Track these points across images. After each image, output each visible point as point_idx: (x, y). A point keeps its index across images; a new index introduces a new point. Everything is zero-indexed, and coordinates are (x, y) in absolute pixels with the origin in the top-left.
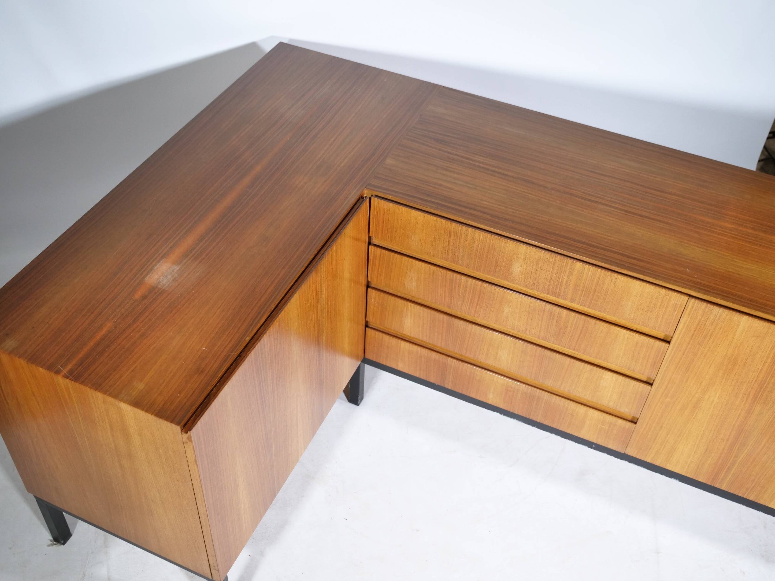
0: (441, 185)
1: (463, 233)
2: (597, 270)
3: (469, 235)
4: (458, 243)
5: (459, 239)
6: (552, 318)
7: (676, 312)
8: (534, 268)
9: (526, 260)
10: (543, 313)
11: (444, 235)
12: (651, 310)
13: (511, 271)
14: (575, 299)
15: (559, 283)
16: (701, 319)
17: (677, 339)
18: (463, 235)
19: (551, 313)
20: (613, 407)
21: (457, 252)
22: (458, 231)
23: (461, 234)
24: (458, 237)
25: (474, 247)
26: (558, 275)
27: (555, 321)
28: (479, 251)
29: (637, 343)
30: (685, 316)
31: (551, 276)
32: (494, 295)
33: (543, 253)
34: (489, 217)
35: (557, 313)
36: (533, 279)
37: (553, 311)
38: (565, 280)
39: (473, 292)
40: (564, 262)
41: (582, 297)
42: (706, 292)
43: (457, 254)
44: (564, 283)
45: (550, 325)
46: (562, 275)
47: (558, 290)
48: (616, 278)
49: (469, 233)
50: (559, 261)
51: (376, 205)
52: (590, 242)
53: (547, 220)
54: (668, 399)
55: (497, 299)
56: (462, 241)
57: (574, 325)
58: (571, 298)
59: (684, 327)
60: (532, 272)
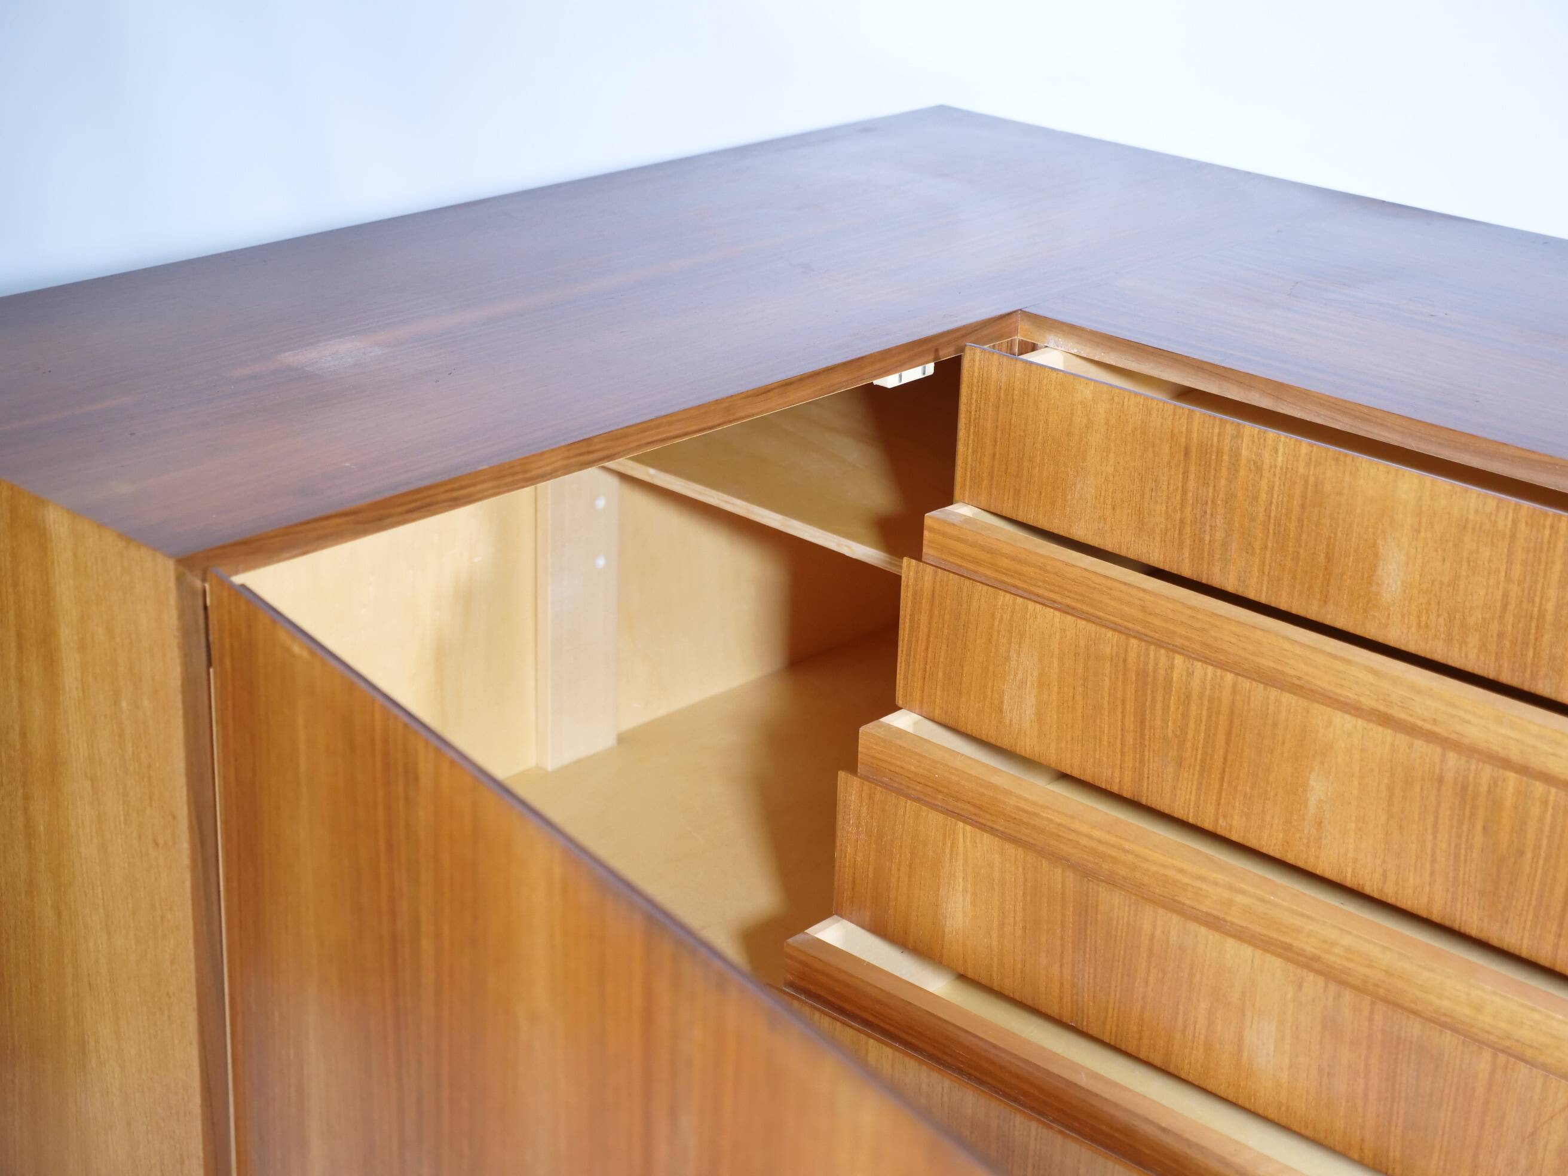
1: (1227, 448)
3: (1244, 453)
4: (1211, 490)
5: (1213, 472)
8: (1447, 565)
9: (1423, 534)
10: (1439, 790)
11: (1169, 463)
13: (1374, 588)
15: (1534, 624)
18: (1226, 458)
19: (1464, 788)
21: (1208, 528)
22: (1209, 444)
23: (1219, 452)
24: (1210, 465)
25: (1260, 500)
26: (1526, 586)
27: (1479, 827)
28: (1276, 517)
31: (1506, 595)
33: (1474, 496)
36: (1446, 615)
37: (1471, 778)
38: (1550, 607)
39: (1209, 717)
40: (1544, 528)
43: (1207, 538)
44: (1549, 618)
45: (1463, 846)
46: (1539, 586)
47: (1531, 654)
49: (1244, 445)
51: (976, 374)
55: (1283, 743)
56: (1223, 482)
57: (1545, 842)
60: (1441, 583)
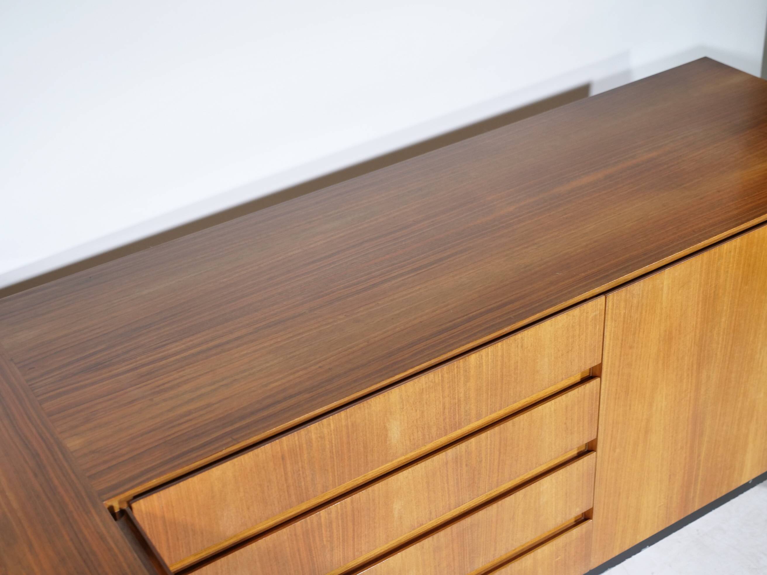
0: (190, 413)
2: (498, 346)
5: (299, 457)
6: (459, 465)
7: (598, 327)
8: (418, 411)
9: (405, 408)
10: (447, 468)
12: (570, 349)
13: (388, 442)
14: (482, 411)
15: (457, 406)
16: (625, 313)
17: (608, 362)
20: (562, 521)
22: (294, 446)
25: (326, 449)
26: (451, 395)
27: (464, 466)
28: (336, 450)
29: (567, 407)
30: (608, 323)
31: (444, 404)
32: (373, 500)
34: (307, 396)
35: (464, 451)
36: (421, 429)
38: (462, 395)
41: (489, 400)
42: (608, 278)
44: (462, 399)
45: (459, 478)
46: (456, 391)
47: (457, 416)
48: (522, 338)
50: (447, 373)
52: (443, 327)
53: (366, 343)
54: (618, 450)
55: (379, 503)
57: (489, 451)
58: (477, 414)
59: (610, 339)
60: (417, 420)
